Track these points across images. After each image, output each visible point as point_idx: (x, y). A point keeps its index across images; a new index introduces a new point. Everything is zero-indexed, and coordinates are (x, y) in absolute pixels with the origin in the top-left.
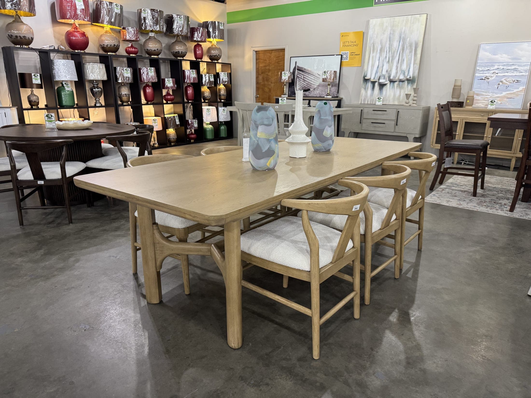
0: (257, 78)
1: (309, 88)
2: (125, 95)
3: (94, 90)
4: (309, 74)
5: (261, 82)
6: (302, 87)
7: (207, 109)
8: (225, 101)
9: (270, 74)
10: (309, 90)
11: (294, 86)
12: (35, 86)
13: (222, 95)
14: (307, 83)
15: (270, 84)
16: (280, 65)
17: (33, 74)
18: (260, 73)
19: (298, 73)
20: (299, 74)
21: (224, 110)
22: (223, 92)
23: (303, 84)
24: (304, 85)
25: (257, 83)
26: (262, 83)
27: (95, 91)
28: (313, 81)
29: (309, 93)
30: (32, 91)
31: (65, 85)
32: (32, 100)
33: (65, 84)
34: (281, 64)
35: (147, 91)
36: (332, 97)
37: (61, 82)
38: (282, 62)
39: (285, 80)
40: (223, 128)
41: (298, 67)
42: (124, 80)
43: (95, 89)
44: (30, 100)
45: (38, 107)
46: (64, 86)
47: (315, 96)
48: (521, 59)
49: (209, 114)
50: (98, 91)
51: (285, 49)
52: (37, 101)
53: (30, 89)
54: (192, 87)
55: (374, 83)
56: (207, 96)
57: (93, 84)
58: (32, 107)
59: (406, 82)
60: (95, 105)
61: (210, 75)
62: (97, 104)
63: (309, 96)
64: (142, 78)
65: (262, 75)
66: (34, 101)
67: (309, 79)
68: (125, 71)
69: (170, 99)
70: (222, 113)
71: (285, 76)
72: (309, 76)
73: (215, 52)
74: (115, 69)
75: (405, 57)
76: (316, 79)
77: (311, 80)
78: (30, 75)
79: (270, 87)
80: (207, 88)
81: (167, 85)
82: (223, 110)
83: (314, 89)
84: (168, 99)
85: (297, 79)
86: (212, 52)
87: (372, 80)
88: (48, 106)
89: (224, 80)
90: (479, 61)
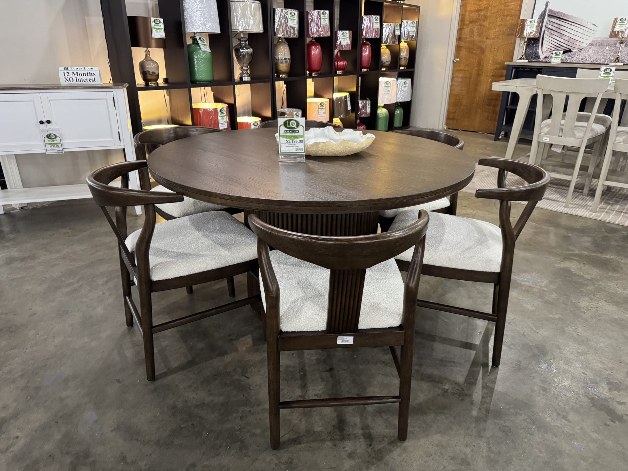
0: (460, 30)
1: (570, 48)
2: (284, 61)
3: (241, 51)
4: (574, 24)
5: (466, 38)
6: (554, 46)
7: (386, 83)
8: (405, 68)
9: (486, 24)
10: (570, 51)
11: (538, 43)
12: (153, 43)
13: (403, 59)
14: (567, 38)
15: (485, 39)
16: (509, 8)
17: (153, 19)
18: (467, 22)
19: (549, 22)
20: (551, 24)
21: (406, 83)
22: (405, 53)
23: (557, 42)
24: (559, 43)
25: (459, 39)
26: (468, 39)
27: (243, 52)
28: (580, 35)
29: (569, 56)
30: (147, 53)
31: (199, 42)
32: (148, 70)
33: (200, 39)
34: (512, 7)
35: (313, 52)
36: (624, 65)
37: (192, 35)
38: (513, 3)
39: (531, 33)
40: (399, 112)
41: (551, 11)
42: (287, 32)
43: (243, 49)
44: (146, 70)
45: (158, 83)
46: (198, 44)
47: (581, 62)
49: (389, 91)
50: (248, 53)
52: (157, 73)
53: (145, 49)
54: (369, 46)
56: (387, 61)
57: (239, 40)
58: (147, 84)
60: (241, 79)
61: (396, 24)
62: (244, 76)
63: (568, 62)
64: (310, 29)
65: (471, 25)
66: (152, 72)
67: (573, 32)
68: (290, 15)
69: (342, 67)
70: (401, 88)
71: (531, 27)
72: (573, 27)
74: (274, 10)
76: (586, 33)
77: (576, 33)
78: (146, 20)
79: (484, 46)
80: (386, 47)
81: (340, 43)
82: (404, 83)
83: (581, 50)
84: (339, 67)
85: (546, 32)
88: (169, 81)
89: (410, 34)
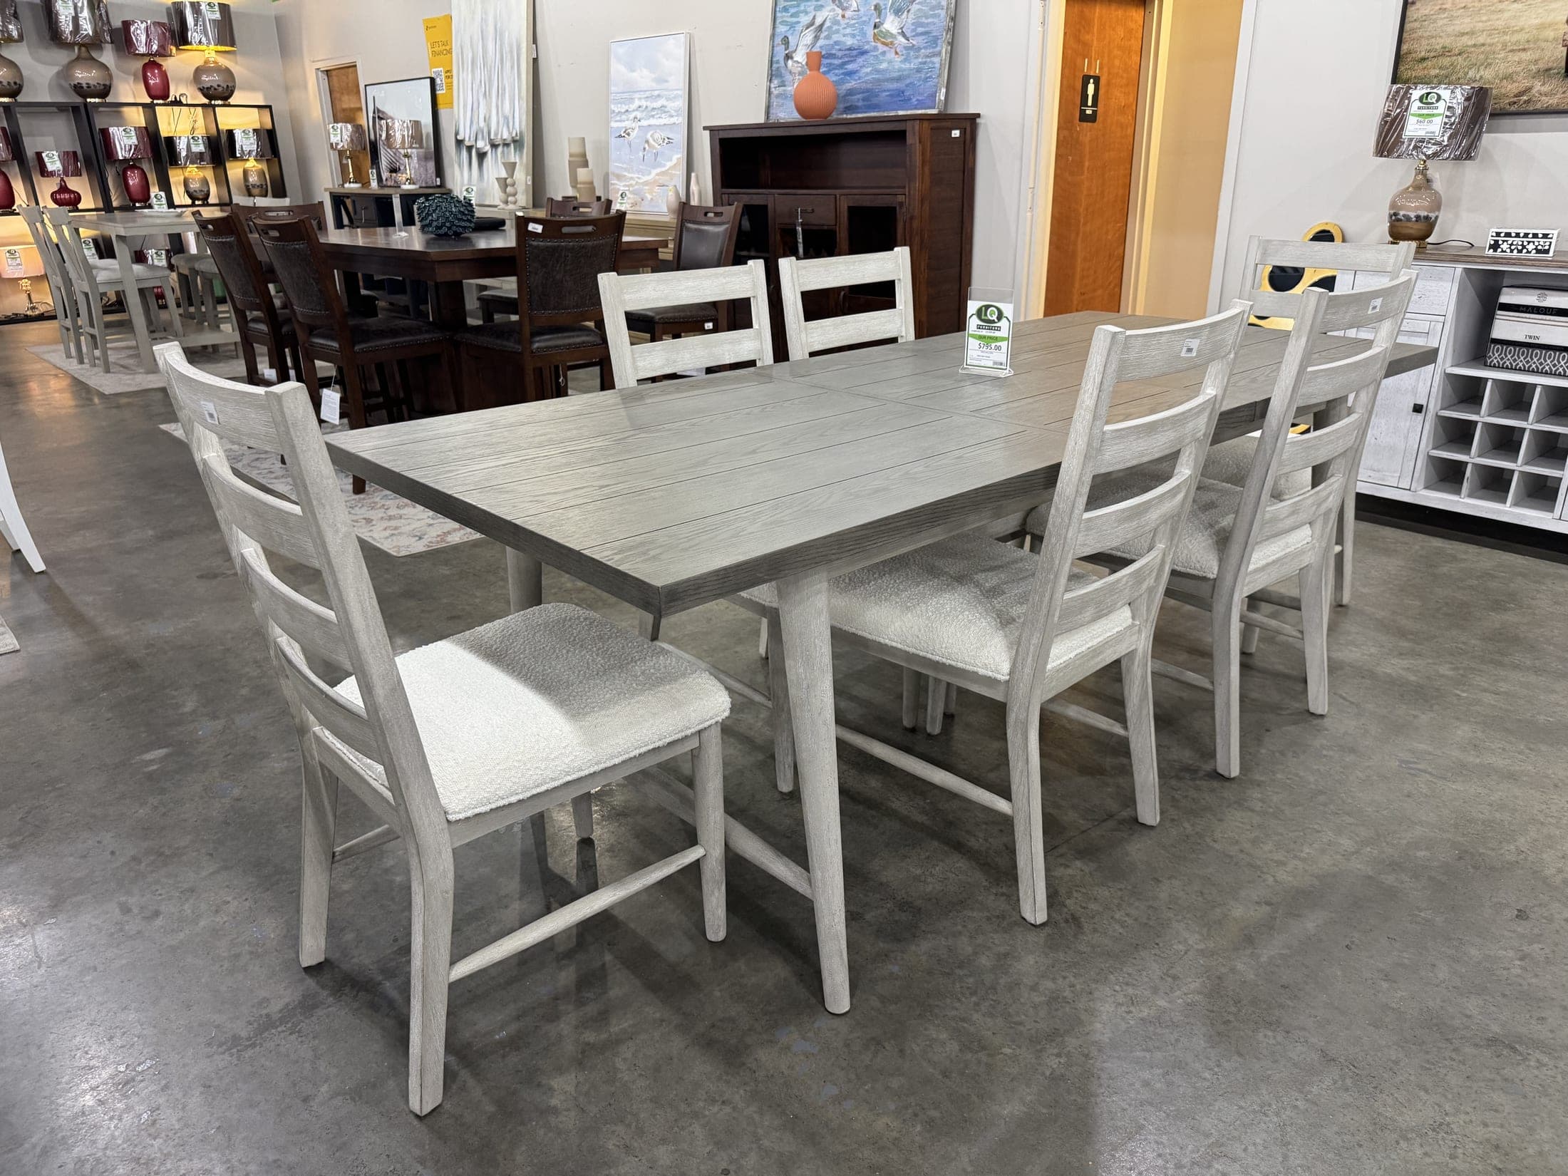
1: (398, 164)
13: (252, 187)
22: (255, 178)
24: (390, 157)
41: (378, 110)
48: (667, 81)
51: (355, 66)
55: (469, 148)
59: (512, 146)
73: (211, 78)
75: (506, 82)
80: (196, 170)
86: (204, 78)
87: (467, 143)
89: (244, 149)
90: (613, 89)
